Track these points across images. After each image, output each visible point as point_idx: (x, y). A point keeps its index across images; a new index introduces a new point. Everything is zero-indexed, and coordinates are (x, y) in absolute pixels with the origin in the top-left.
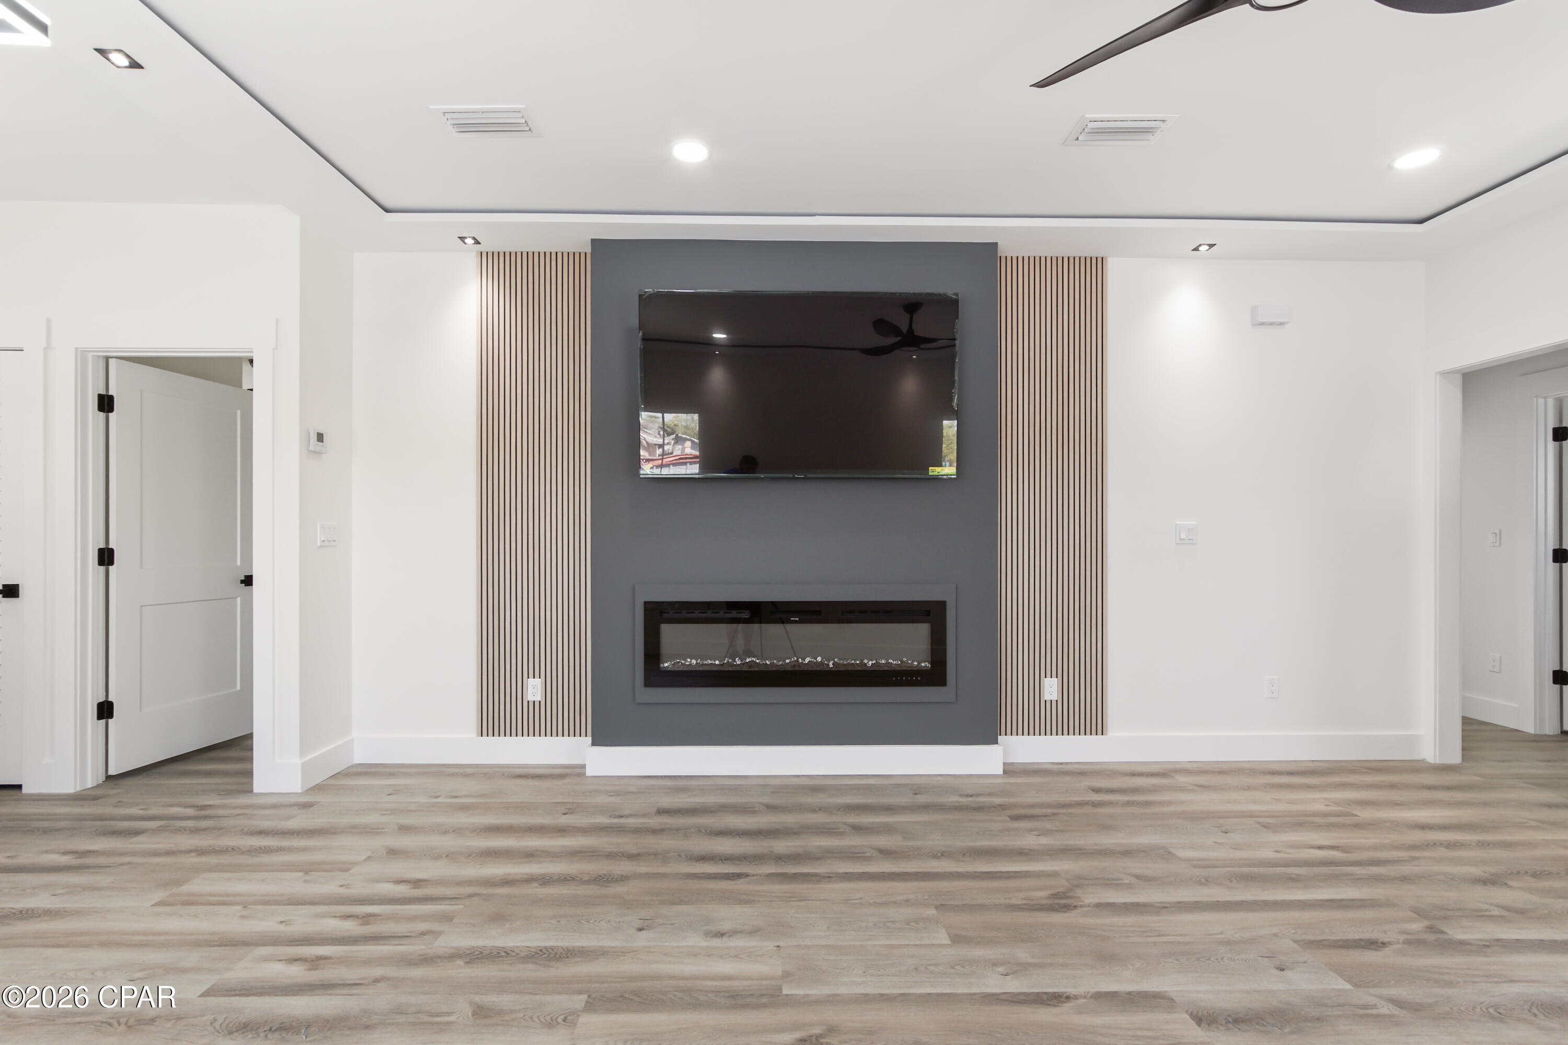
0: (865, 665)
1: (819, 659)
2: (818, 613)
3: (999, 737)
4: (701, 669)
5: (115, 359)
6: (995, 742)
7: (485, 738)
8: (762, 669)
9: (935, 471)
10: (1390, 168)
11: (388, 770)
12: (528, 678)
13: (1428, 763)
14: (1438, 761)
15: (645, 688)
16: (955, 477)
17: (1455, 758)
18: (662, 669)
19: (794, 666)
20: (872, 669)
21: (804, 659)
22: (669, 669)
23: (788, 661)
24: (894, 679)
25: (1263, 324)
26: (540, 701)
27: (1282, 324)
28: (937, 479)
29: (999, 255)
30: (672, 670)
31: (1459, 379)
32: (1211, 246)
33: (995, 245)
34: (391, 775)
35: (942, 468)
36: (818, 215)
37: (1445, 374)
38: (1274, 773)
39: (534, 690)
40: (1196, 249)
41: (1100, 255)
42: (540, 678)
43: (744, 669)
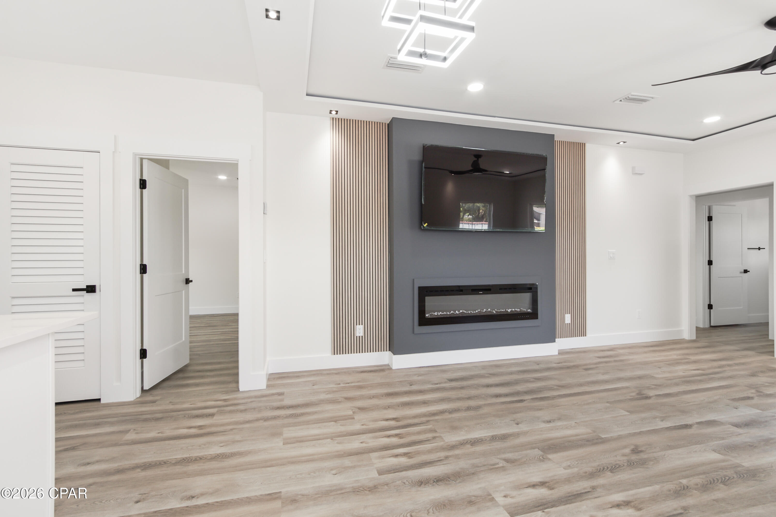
0: (508, 311)
1: (489, 310)
2: (489, 290)
3: (556, 339)
4: (442, 316)
5: (147, 160)
6: (555, 341)
7: (336, 355)
8: (468, 315)
9: (537, 229)
10: (702, 122)
11: (296, 375)
12: (357, 325)
13: (686, 340)
14: (690, 339)
15: (419, 326)
16: (544, 231)
17: (694, 338)
18: (426, 318)
19: (479, 313)
20: (510, 313)
21: (483, 310)
22: (429, 317)
23: (477, 311)
24: (519, 317)
25: (636, 174)
26: (362, 336)
27: (642, 174)
28: (537, 233)
29: (555, 140)
30: (430, 317)
31: (695, 197)
32: (624, 142)
33: (553, 136)
34: (298, 377)
35: (540, 228)
36: (497, 117)
37: (691, 196)
38: (652, 346)
39: (360, 331)
40: (619, 143)
41: (584, 142)
42: (362, 325)
43: (460, 316)
